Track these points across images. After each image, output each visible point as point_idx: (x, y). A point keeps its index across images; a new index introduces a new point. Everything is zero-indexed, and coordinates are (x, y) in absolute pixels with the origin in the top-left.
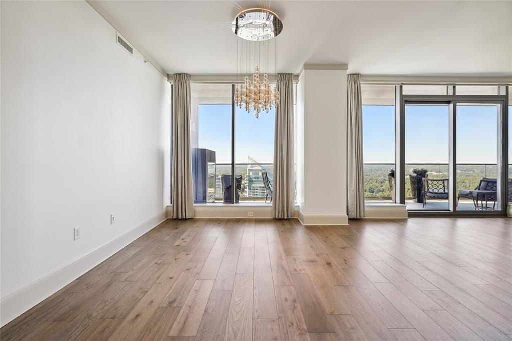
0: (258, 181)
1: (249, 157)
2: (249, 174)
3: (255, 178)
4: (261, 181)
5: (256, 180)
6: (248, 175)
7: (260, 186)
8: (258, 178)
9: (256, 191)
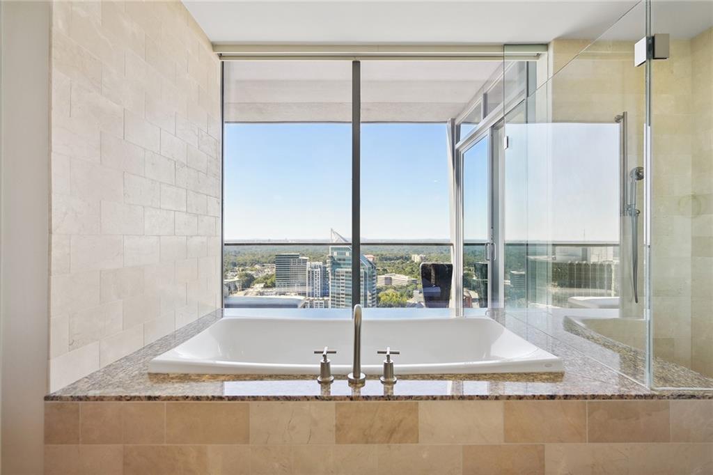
0: (344, 264)
1: (332, 230)
2: (332, 253)
3: (340, 260)
4: (348, 264)
5: (342, 262)
6: (330, 255)
7: (347, 270)
8: (344, 260)
9: (341, 277)
